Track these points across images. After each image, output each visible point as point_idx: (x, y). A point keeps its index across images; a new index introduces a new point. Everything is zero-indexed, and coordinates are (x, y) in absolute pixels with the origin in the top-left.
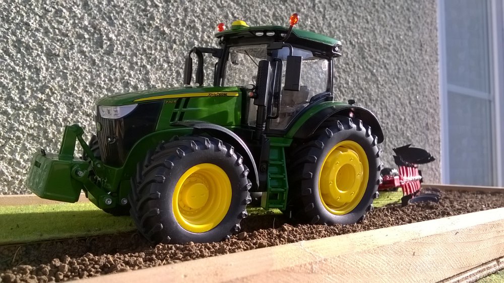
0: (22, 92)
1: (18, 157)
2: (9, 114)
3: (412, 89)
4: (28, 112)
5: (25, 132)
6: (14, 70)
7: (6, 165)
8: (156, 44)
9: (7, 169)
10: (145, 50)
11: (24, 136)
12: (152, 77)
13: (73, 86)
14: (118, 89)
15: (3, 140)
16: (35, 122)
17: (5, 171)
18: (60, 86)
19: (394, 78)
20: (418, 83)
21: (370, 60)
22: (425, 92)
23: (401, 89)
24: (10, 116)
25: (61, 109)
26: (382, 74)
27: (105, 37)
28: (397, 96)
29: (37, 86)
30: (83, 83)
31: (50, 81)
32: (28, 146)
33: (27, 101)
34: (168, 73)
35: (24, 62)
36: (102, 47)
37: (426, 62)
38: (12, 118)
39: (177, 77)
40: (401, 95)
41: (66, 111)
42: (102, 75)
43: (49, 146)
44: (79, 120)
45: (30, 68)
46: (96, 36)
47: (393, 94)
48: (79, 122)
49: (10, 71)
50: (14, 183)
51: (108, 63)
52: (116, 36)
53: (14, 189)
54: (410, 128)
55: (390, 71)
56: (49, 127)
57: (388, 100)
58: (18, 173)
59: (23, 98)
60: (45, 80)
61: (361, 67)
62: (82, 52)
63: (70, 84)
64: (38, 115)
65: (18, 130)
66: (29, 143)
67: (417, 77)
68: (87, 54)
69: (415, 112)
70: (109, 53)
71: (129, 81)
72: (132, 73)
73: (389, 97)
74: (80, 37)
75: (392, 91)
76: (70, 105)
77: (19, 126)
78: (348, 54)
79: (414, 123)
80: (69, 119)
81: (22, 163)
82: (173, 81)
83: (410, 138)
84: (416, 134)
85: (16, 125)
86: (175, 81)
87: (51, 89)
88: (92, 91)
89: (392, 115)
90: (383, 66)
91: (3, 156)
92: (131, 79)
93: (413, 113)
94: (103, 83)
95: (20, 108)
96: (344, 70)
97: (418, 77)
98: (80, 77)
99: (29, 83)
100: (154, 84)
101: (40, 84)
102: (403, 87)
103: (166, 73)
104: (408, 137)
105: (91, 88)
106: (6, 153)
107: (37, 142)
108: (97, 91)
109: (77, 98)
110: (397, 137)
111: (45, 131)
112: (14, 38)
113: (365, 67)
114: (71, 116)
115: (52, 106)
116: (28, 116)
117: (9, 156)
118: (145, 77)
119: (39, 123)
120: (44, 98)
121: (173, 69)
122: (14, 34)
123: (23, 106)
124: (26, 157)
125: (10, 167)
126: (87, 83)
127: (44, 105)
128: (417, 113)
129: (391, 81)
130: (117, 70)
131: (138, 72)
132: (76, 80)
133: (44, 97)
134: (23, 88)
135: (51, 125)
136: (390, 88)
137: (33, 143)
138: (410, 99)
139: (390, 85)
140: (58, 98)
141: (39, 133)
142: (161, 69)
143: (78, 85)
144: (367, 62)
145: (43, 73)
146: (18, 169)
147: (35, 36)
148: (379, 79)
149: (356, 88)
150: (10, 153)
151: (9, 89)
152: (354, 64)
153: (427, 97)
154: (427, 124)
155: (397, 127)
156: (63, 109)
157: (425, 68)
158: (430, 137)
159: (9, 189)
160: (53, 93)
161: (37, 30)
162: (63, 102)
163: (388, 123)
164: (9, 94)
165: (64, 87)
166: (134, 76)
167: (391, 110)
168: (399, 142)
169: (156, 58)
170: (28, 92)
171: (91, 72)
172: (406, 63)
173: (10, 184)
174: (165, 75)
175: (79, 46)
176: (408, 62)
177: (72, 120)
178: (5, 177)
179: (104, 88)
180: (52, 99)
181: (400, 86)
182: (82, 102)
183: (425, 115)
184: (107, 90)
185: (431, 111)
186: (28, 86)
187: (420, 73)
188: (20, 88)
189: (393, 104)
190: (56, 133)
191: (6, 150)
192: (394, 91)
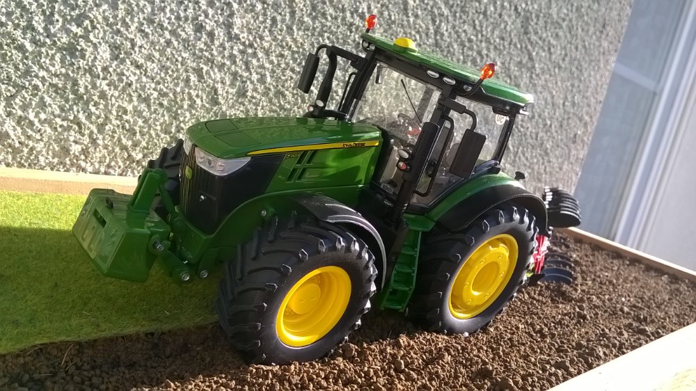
0: (49, 20)
1: (31, 116)
2: (27, 51)
3: (573, 86)
4: (53, 52)
5: (46, 81)
7: (14, 124)
9: (15, 130)
11: (44, 85)
12: (237, 21)
13: (123, 20)
14: (186, 33)
15: (14, 87)
16: (62, 67)
17: (11, 133)
18: (106, 19)
19: (555, 67)
20: (582, 78)
21: (534, 38)
22: (587, 92)
23: (559, 83)
24: (27, 54)
25: (101, 53)
26: (542, 59)
28: (551, 93)
29: (72, 13)
30: (139, 18)
31: (93, 8)
32: (48, 100)
33: (55, 35)
34: (261, 18)
37: (602, 50)
38: (31, 57)
39: (271, 26)
40: (556, 92)
41: (108, 56)
42: (168, 10)
43: (77, 105)
44: (125, 72)
47: (547, 89)
48: (124, 75)
50: (22, 151)
53: (21, 159)
54: (554, 138)
55: (554, 57)
56: (81, 77)
57: (538, 97)
58: (29, 137)
59: (50, 29)
60: (85, 6)
61: (519, 46)
63: (120, 16)
64: (68, 58)
65: (37, 76)
66: (50, 97)
67: (584, 70)
69: (566, 117)
71: (204, 24)
72: (211, 12)
73: (541, 93)
75: (547, 85)
76: (115, 48)
77: (39, 70)
78: (507, 24)
79: (559, 132)
80: (111, 70)
81: (37, 124)
82: (264, 31)
83: (549, 151)
84: (558, 146)
85: (35, 68)
86: (267, 32)
87: (92, 22)
88: (150, 32)
89: (536, 117)
90: (546, 49)
91: (10, 112)
92: (207, 21)
93: (564, 119)
94: (167, 21)
95: (44, 44)
96: (495, 47)
97: (586, 69)
98: (136, 9)
99: (62, 8)
100: (237, 32)
101: (77, 12)
102: (563, 81)
103: (258, 18)
104: (547, 149)
105: (149, 27)
106: (17, 107)
107: (62, 97)
108: (156, 32)
109: (127, 39)
110: (533, 147)
111: (75, 83)
113: (524, 45)
114: (113, 65)
115: (89, 47)
116: (53, 58)
117: (20, 113)
118: (228, 21)
119: (67, 69)
120: (80, 33)
121: (269, 13)
123: (48, 41)
124: (43, 116)
125: (18, 128)
126: (144, 19)
127: (78, 44)
128: (569, 118)
129: (550, 70)
130: (190, 4)
131: (219, 12)
132: (129, 12)
133: (79, 31)
134: (52, 14)
135: (85, 74)
136: (546, 81)
137: (55, 97)
138: (566, 98)
139: (548, 76)
140: (101, 35)
141: (66, 83)
142: (252, 11)
143: (132, 20)
144: (529, 39)
146: (30, 132)
148: (537, 65)
149: (504, 75)
150: (20, 107)
151: (31, 13)
152: (511, 41)
153: (587, 98)
154: (575, 135)
155: (537, 134)
156: (105, 53)
157: (598, 58)
158: (573, 152)
159: (14, 158)
160: (94, 27)
162: (107, 42)
163: (528, 128)
164: (30, 21)
165: (111, 20)
166: (213, 16)
167: (538, 110)
168: (534, 154)
170: (58, 21)
172: (577, 48)
173: (16, 151)
174: (255, 21)
176: (580, 47)
177: (115, 70)
178: (10, 141)
179: (167, 29)
180: (91, 36)
181: (559, 79)
182: (133, 45)
183: (576, 123)
184: (170, 32)
185: (587, 118)
186: (60, 11)
187: (590, 64)
188: (48, 13)
189: (543, 103)
190: (90, 87)
191: (15, 103)
192: (550, 85)
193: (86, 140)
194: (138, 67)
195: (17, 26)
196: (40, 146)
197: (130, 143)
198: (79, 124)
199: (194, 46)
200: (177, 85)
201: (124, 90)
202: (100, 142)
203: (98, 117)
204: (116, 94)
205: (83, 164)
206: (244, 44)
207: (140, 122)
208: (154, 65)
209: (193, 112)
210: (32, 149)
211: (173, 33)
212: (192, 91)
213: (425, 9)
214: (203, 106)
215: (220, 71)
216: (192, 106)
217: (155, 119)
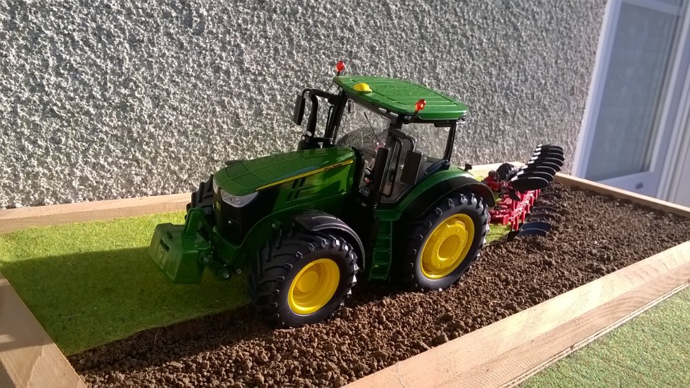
0: (104, 88)
1: (102, 161)
2: (92, 114)
3: (563, 44)
4: (110, 111)
5: (109, 133)
6: (95, 64)
7: (90, 169)
8: (253, 16)
9: (92, 173)
10: (239, 25)
11: (107, 137)
12: (247, 57)
13: (159, 77)
14: (208, 76)
15: (86, 143)
16: (118, 121)
17: (90, 176)
18: (145, 78)
19: (542, 32)
20: (572, 35)
21: (516, 10)
22: (579, 46)
23: (549, 45)
24: (92, 117)
25: (145, 105)
26: (527, 28)
27: (194, 14)
28: (541, 55)
29: (120, 80)
30: (170, 72)
31: (134, 73)
32: (112, 147)
33: (110, 99)
35: (105, 53)
36: (191, 27)
37: (589, 6)
38: (95, 118)
39: (275, 55)
40: (547, 54)
41: (151, 106)
42: (191, 61)
43: (134, 147)
44: (166, 115)
45: (112, 59)
46: (185, 12)
47: (537, 52)
48: (165, 117)
49: (91, 65)
50: (99, 188)
51: (198, 45)
52: (208, 11)
53: (99, 194)
54: (551, 94)
55: (539, 23)
56: (133, 126)
57: (529, 61)
58: (103, 177)
59: (105, 95)
60: (128, 72)
61: (502, 21)
62: (169, 35)
63: (155, 74)
64: (122, 114)
65: (101, 131)
66: (113, 145)
67: (572, 28)
68: (174, 36)
69: (560, 73)
70: (199, 33)
71: (220, 66)
72: (224, 55)
73: (531, 57)
74: (166, 15)
75: (536, 49)
76: (155, 99)
77: (102, 127)
78: (488, 5)
79: (556, 88)
80: (154, 115)
81: (106, 166)
82: (270, 60)
83: (547, 107)
84: (556, 101)
85: (100, 126)
86: (272, 61)
87: (135, 83)
88: (180, 81)
89: (530, 79)
90: (530, 17)
91: (87, 161)
92: (222, 62)
93: (558, 76)
94: (191, 70)
95: (103, 107)
96: (479, 27)
97: (575, 26)
98: (166, 65)
99: (112, 77)
100: (248, 66)
101: (123, 78)
102: (552, 42)
103: (263, 51)
104: (545, 105)
105: (178, 77)
106: (91, 157)
107: (121, 143)
108: (184, 79)
109: (163, 90)
110: (530, 106)
111: (130, 131)
112: (94, 25)
113: (507, 19)
114: (156, 112)
115: (136, 101)
116: (111, 116)
117: (93, 160)
118: (238, 59)
119: (122, 122)
120: (127, 93)
121: (271, 45)
122: (94, 20)
123: (105, 104)
124: (110, 160)
125: (94, 172)
126: (174, 72)
127: (127, 102)
128: (563, 74)
129: (537, 35)
130: (207, 53)
131: (231, 53)
132: (162, 69)
133: (127, 92)
134: (105, 83)
135: (136, 123)
136: (534, 45)
137: (117, 144)
138: (558, 56)
139: (536, 41)
140: (143, 92)
141: (123, 133)
142: (257, 46)
143: (164, 75)
144: (512, 13)
145: (127, 64)
146: (103, 173)
147: (116, 20)
148: (523, 34)
149: (491, 49)
150: (93, 156)
151: (91, 86)
152: (494, 17)
153: (580, 52)
154: (573, 88)
155: (533, 94)
156: (148, 104)
157: (586, 14)
158: (573, 103)
159: (94, 194)
160: (137, 87)
161: (119, 12)
162: (148, 95)
163: (522, 91)
164: (91, 92)
165: (149, 78)
166: (226, 58)
167: (530, 73)
168: (532, 113)
169: (252, 33)
170: (110, 88)
171: (178, 58)
172: (562, 10)
173: (95, 189)
174: (261, 54)
175: (166, 27)
176: (565, 7)
177: (157, 115)
178: (89, 182)
179: (192, 76)
180: (137, 94)
181: (547, 41)
182: (168, 94)
183: (572, 77)
184: (195, 77)
185: (583, 70)
186: (111, 80)
187: (578, 21)
188: (102, 83)
189: (535, 65)
190: (141, 131)
191: (90, 154)
192: (540, 49)
193: (144, 172)
194: (175, 109)
195: (82, 98)
196: (111, 182)
197: (177, 168)
198: (137, 161)
199: (215, 84)
200: (206, 117)
201: (166, 129)
202: (155, 171)
203: (150, 153)
204: (161, 133)
205: (144, 190)
206: (254, 74)
207: (182, 151)
208: (186, 105)
209: (222, 135)
210: (106, 185)
211: (197, 77)
212: (219, 120)
213: (407, 10)
214: (229, 128)
215: (238, 99)
216: (221, 131)
217: (193, 146)
